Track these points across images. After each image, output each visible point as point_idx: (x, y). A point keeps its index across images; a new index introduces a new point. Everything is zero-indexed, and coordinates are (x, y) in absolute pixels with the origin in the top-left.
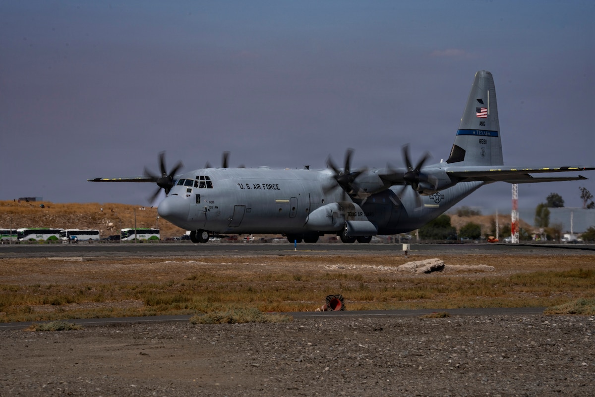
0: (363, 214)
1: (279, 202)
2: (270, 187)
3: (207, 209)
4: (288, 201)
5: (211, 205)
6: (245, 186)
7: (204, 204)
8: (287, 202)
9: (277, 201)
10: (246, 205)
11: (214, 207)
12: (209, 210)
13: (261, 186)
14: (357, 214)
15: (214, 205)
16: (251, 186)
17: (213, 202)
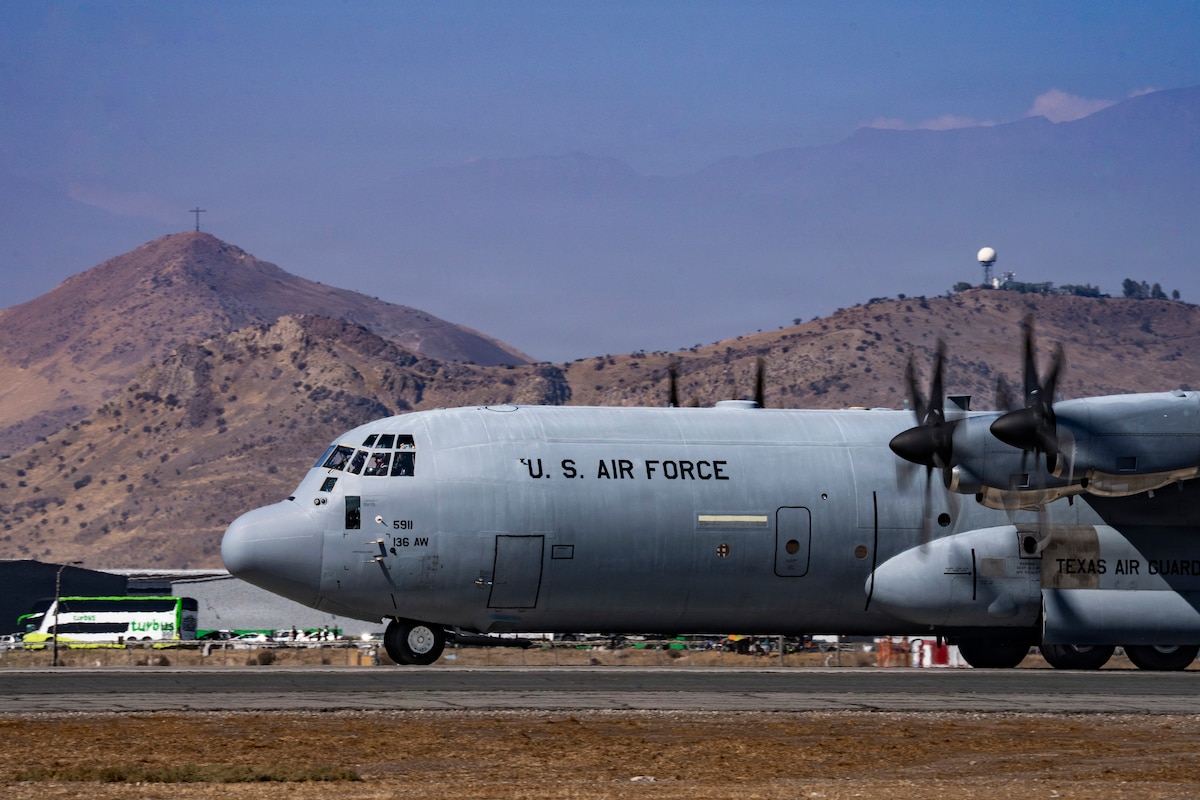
0: (1144, 566)
1: (714, 523)
2: (684, 469)
3: (388, 548)
4: (764, 519)
5: (401, 533)
6: (553, 467)
7: (376, 529)
8: (758, 523)
9: (702, 518)
10: (549, 534)
11: (412, 541)
12: (393, 551)
13: (639, 466)
14: (1111, 567)
15: (411, 534)
16: (587, 467)
17: (407, 525)
